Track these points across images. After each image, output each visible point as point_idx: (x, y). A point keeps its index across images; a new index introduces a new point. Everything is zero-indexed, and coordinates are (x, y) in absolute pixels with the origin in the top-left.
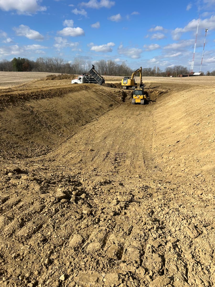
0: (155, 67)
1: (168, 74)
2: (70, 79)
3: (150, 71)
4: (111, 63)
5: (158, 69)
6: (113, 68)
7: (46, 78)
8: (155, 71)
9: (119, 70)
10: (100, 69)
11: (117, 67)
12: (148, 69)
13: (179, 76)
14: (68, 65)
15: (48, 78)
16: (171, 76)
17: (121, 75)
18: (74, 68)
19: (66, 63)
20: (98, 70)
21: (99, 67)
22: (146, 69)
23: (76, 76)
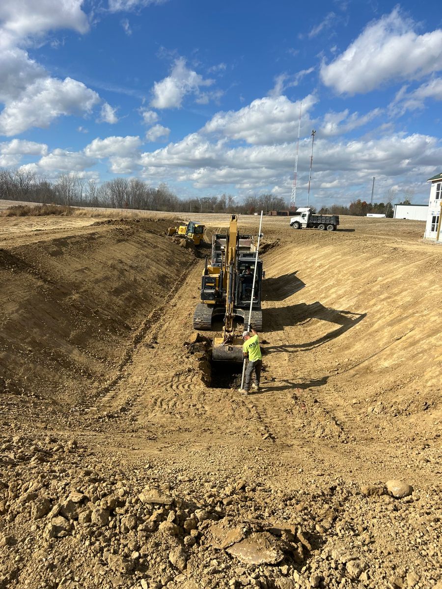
0: (224, 196)
1: (250, 209)
2: (62, 215)
3: (214, 202)
4: (137, 184)
5: (230, 199)
6: (141, 195)
7: (8, 212)
8: (225, 203)
9: (154, 200)
10: (115, 197)
11: (149, 193)
12: (211, 198)
13: (271, 213)
14: (45, 185)
15: (12, 211)
16: (255, 214)
17: (158, 208)
18: (58, 192)
19: (41, 181)
20: (111, 199)
21: (113, 191)
22: (207, 198)
23: (74, 209)
